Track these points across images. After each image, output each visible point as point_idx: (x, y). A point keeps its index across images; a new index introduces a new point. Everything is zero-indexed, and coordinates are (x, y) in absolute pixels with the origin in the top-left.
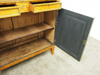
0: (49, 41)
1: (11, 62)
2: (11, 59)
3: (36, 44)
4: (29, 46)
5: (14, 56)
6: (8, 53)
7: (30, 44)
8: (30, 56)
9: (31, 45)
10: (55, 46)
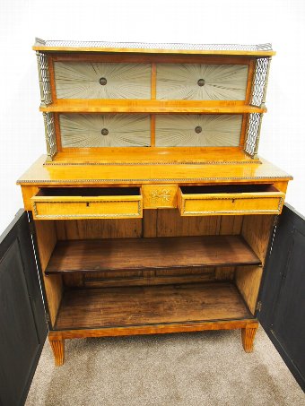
0: (241, 300)
1: (111, 325)
2: (115, 315)
3: (199, 297)
4: (176, 294)
5: (125, 312)
6: (114, 297)
7: (181, 292)
8: (163, 326)
9: (182, 295)
10: (260, 325)
